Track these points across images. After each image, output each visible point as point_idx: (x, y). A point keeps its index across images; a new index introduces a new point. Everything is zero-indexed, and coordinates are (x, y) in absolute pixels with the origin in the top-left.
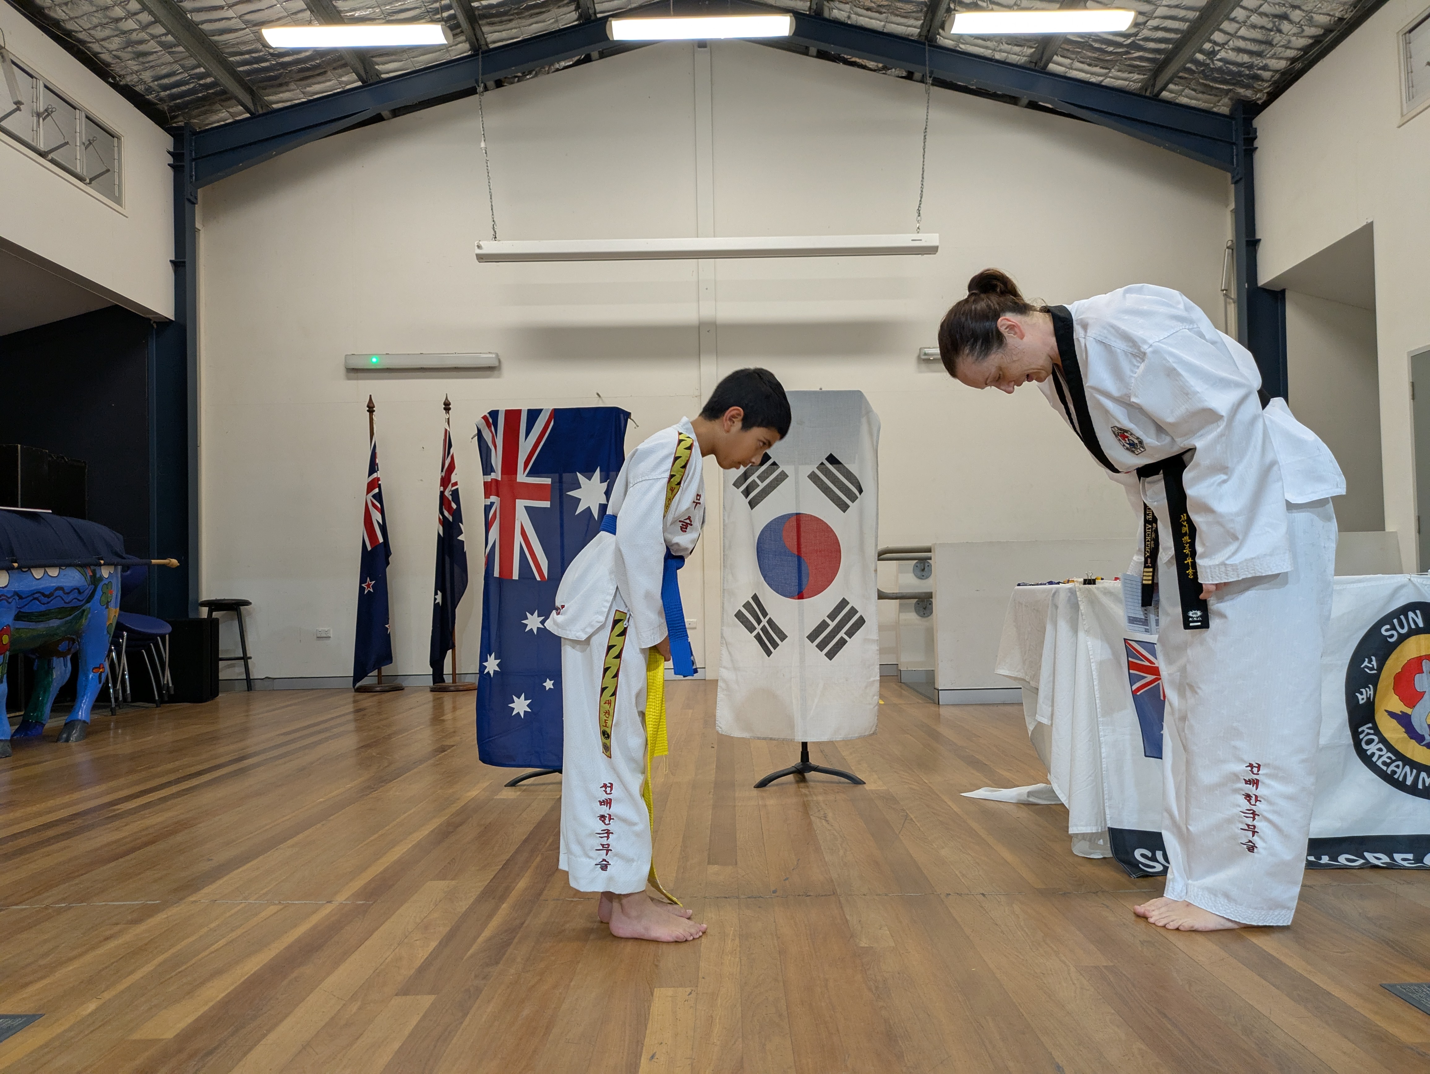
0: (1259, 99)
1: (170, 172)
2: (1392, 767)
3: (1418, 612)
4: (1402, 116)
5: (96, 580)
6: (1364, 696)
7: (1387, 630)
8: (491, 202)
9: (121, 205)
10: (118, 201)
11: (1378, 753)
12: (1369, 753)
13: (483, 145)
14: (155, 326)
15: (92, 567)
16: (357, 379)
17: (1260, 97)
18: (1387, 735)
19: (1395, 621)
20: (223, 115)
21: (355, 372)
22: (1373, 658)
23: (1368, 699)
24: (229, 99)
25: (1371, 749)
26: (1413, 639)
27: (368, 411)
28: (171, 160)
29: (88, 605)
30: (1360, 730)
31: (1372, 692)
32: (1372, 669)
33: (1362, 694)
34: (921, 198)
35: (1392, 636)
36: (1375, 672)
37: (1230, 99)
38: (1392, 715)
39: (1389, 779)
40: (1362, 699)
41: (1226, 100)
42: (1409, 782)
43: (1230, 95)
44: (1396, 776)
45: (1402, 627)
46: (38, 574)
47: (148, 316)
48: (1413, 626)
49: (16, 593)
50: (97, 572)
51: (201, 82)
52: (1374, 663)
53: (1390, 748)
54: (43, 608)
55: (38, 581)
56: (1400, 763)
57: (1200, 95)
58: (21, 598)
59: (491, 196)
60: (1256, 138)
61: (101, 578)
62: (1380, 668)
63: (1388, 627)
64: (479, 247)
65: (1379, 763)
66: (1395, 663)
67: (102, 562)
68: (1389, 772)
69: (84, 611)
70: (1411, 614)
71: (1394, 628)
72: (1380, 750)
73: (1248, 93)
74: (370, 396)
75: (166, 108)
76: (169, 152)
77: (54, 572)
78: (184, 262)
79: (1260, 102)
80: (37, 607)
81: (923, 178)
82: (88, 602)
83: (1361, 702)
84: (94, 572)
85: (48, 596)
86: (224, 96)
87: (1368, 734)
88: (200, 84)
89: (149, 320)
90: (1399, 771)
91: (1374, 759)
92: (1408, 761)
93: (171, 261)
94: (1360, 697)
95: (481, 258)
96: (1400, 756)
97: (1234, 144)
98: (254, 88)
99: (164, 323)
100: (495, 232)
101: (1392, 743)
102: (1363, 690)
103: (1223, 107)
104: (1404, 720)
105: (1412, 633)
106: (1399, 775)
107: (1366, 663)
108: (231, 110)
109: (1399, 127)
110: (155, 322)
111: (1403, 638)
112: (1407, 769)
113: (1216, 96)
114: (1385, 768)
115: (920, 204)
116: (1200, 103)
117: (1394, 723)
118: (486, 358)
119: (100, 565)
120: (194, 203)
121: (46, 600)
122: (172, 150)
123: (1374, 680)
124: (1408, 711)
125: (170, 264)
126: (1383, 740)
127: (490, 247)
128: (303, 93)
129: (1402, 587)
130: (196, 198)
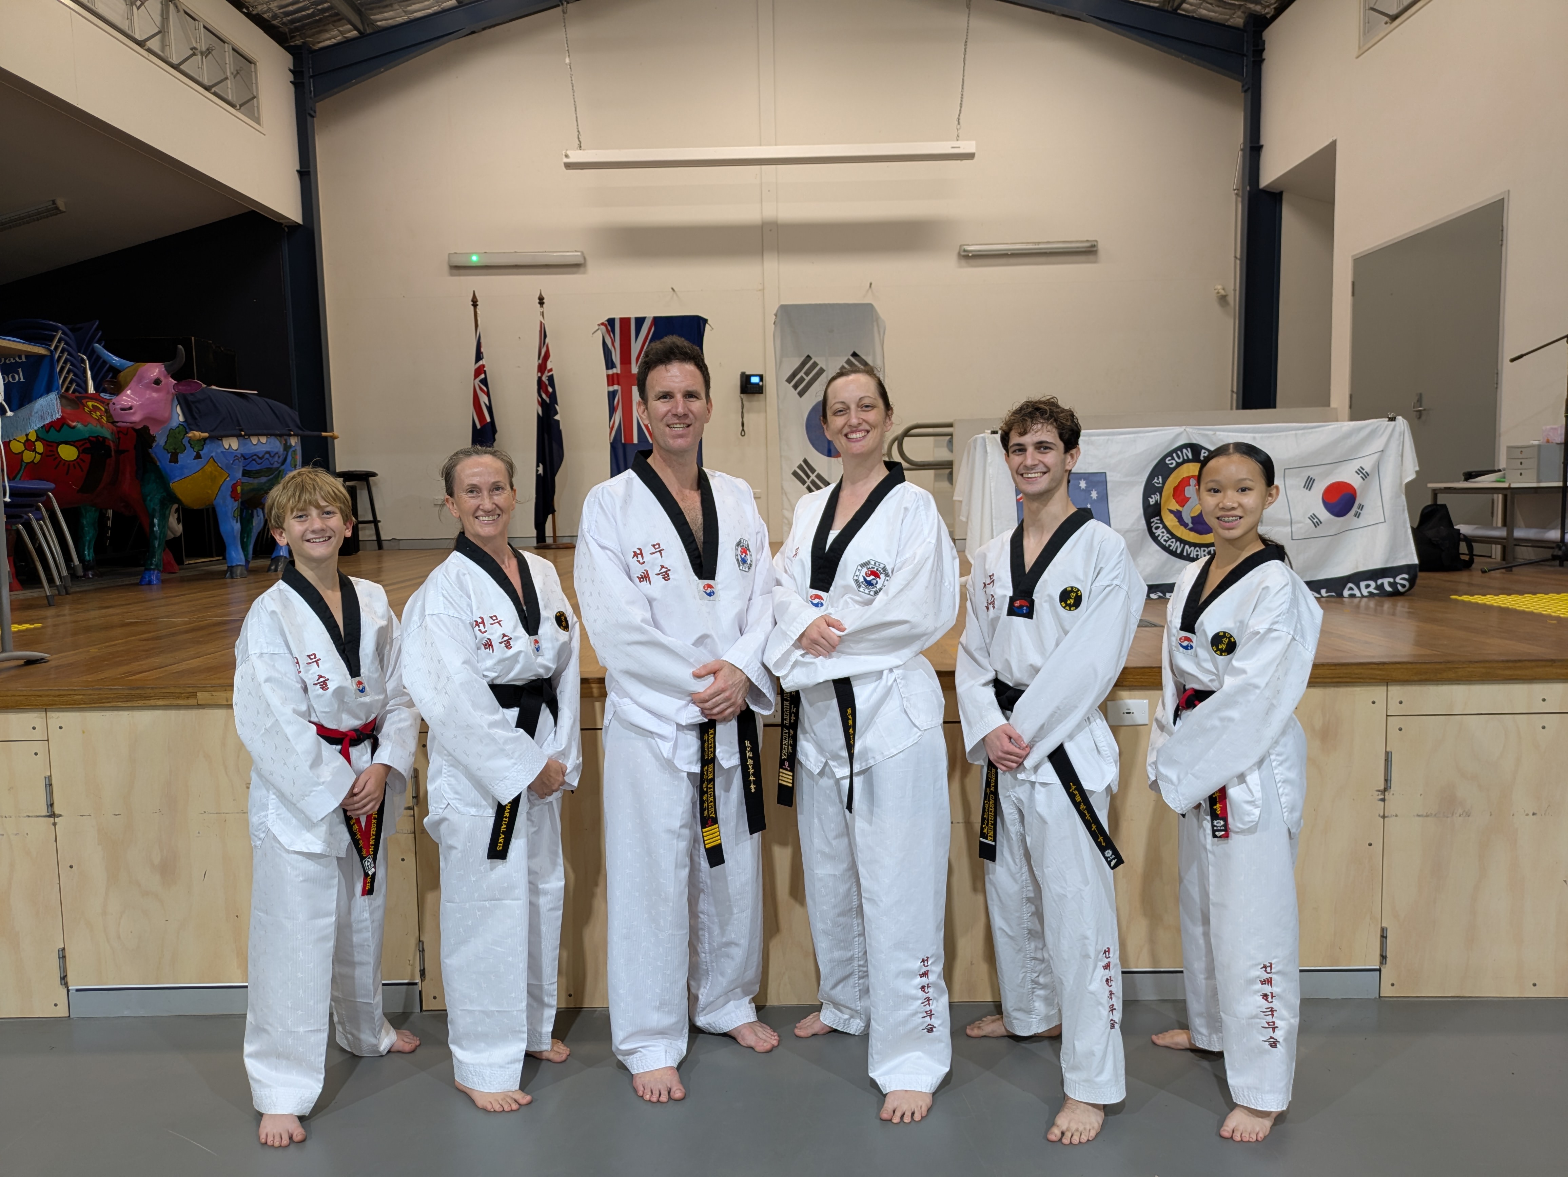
0: (1268, 13)
1: (292, 88)
2: (1169, 543)
3: (1189, 449)
4: (1360, 48)
5: (287, 447)
6: (1154, 500)
7: (1169, 460)
8: (576, 114)
9: (259, 124)
10: (258, 121)
11: (1161, 535)
12: (1156, 535)
13: (567, 61)
14: (286, 229)
15: (285, 437)
16: (460, 275)
17: (1269, 11)
18: (1167, 524)
19: (1174, 455)
20: (334, 33)
21: (459, 269)
22: (1160, 477)
23: (1156, 501)
24: (339, 20)
25: (1158, 532)
26: (1185, 465)
27: (473, 305)
28: (291, 77)
29: (283, 467)
30: (1152, 520)
31: (1159, 497)
32: (1159, 483)
33: (1152, 498)
34: (961, 107)
35: (1172, 464)
36: (1160, 485)
37: (1243, 12)
38: (1171, 511)
39: (1166, 549)
40: (1152, 501)
41: (1239, 13)
42: (1179, 551)
43: (1242, 9)
44: (1171, 548)
45: (1179, 458)
46: (254, 440)
47: (281, 221)
48: (1186, 458)
49: (242, 455)
50: (288, 441)
51: (319, 7)
52: (1160, 480)
53: (1169, 532)
54: (258, 467)
55: (253, 447)
56: (1174, 540)
57: (1217, 9)
58: (245, 459)
59: (576, 108)
60: (1263, 50)
61: (291, 446)
62: (1164, 483)
63: (1170, 458)
64: (567, 156)
65: (1162, 541)
66: (1173, 481)
67: (292, 433)
68: (1167, 545)
69: (280, 471)
70: (1184, 451)
71: (1173, 459)
72: (1163, 532)
73: (1258, 8)
74: (474, 292)
75: (287, 30)
76: (290, 70)
77: (263, 440)
78: (309, 172)
79: (1268, 16)
80: (255, 467)
81: (963, 89)
82: (283, 464)
83: (1151, 503)
84: (286, 440)
85: (261, 458)
86: (337, 18)
87: (1157, 523)
88: (318, 10)
89: (281, 224)
90: (1173, 545)
91: (1159, 538)
92: (1179, 539)
93: (297, 171)
94: (1151, 500)
95: (568, 166)
96: (1173, 536)
97: (1245, 55)
98: (363, 10)
99: (294, 227)
100: (580, 142)
101: (1170, 528)
102: (1153, 496)
103: (1238, 20)
104: (1178, 515)
105: (1184, 462)
106: (1173, 548)
107: (1156, 480)
108: (340, 29)
109: (1357, 58)
110: (286, 226)
111: (1179, 465)
112: (1178, 543)
113: (1230, 9)
114: (1164, 543)
115: (960, 113)
116: (1217, 15)
117: (1172, 516)
118: (571, 255)
119: (291, 435)
120: (313, 117)
121: (259, 461)
122: (292, 68)
123: (1160, 490)
124: (1180, 509)
125: (296, 173)
126: (1165, 527)
127: (576, 156)
128: (405, 12)
129: (1181, 433)
130: (315, 112)
